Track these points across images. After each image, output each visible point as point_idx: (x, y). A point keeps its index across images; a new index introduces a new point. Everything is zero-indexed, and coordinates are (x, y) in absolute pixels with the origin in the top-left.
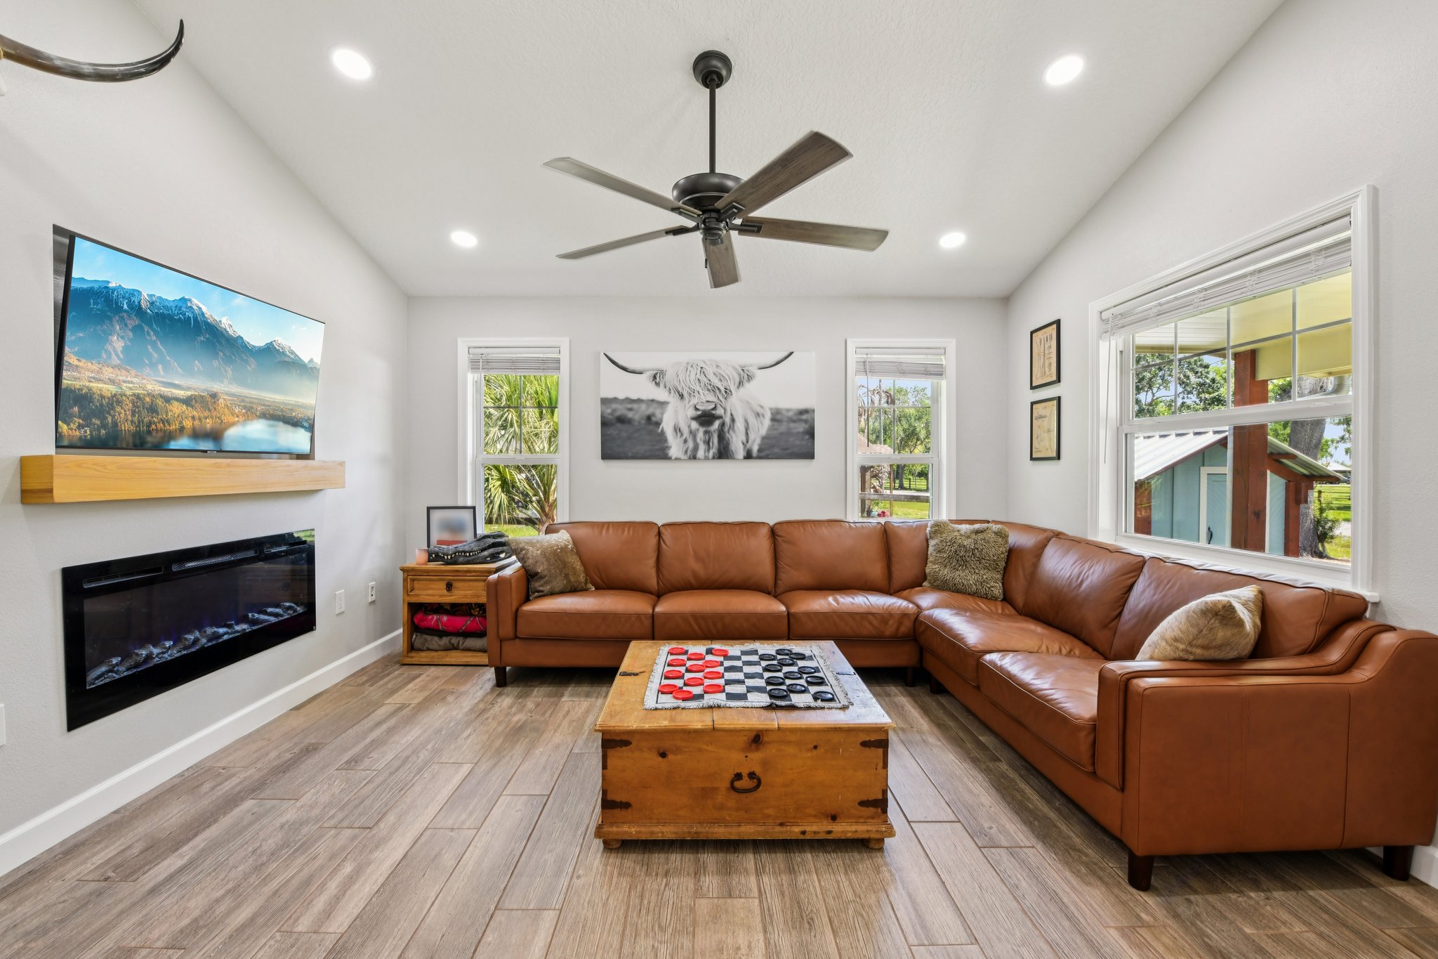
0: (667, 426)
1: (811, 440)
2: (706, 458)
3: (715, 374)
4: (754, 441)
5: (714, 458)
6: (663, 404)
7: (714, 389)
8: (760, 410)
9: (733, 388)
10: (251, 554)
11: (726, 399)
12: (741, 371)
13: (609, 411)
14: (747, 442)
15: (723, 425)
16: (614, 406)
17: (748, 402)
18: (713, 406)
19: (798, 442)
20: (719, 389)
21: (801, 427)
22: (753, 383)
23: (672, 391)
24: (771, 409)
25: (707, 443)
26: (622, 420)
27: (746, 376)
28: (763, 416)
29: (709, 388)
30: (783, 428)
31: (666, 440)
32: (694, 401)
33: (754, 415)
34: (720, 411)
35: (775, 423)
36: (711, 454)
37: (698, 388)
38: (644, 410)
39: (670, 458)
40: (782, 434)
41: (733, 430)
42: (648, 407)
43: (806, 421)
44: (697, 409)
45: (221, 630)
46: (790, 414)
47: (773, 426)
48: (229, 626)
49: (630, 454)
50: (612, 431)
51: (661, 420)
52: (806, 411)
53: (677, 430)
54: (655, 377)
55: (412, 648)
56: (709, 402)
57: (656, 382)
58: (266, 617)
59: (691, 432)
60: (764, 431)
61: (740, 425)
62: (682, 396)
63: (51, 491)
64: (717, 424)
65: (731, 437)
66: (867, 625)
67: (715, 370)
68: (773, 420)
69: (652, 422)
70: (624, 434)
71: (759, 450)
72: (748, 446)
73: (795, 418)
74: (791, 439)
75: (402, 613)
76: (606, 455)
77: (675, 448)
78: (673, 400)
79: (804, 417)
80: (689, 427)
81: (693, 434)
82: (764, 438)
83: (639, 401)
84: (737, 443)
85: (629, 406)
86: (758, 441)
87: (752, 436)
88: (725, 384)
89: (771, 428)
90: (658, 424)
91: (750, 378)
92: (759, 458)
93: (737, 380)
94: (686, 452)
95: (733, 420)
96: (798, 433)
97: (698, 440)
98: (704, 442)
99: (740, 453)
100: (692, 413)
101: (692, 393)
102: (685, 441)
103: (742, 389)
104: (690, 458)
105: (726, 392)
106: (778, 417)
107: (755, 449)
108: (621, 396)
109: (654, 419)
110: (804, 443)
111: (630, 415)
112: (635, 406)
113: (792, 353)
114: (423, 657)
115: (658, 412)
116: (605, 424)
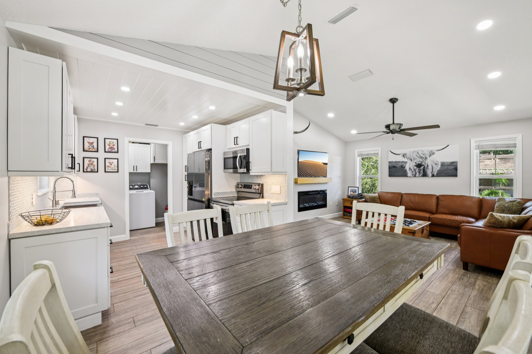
0: (407, 168)
1: (456, 171)
2: (419, 176)
3: (422, 153)
4: (435, 171)
5: (421, 176)
6: (406, 162)
7: (421, 158)
8: (437, 163)
9: (428, 157)
10: (317, 193)
11: (425, 160)
12: (431, 152)
13: (391, 165)
14: (433, 172)
15: (424, 167)
16: (392, 163)
17: (433, 161)
18: (421, 162)
19: (451, 172)
20: (423, 157)
21: (452, 167)
22: (434, 155)
23: (409, 159)
24: (441, 162)
25: (419, 172)
26: (394, 167)
27: (432, 154)
28: (438, 164)
29: (420, 157)
30: (445, 168)
31: (407, 172)
32: (415, 161)
33: (435, 164)
34: (423, 164)
35: (442, 166)
36: (421, 175)
37: (416, 157)
38: (400, 164)
39: (408, 176)
40: (445, 169)
41: (428, 169)
42: (401, 163)
43: (454, 165)
44: (416, 163)
45: (314, 204)
46: (448, 163)
47: (441, 167)
48: (314, 203)
49: (396, 175)
50: (391, 170)
51: (405, 167)
52: (454, 162)
53: (410, 169)
54: (403, 155)
55: (344, 215)
56: (420, 161)
57: (404, 157)
58: (319, 203)
59: (414, 169)
60: (438, 169)
61: (430, 167)
62: (411, 160)
63: (297, 182)
64: (422, 167)
65: (427, 171)
66: (454, 223)
67: (422, 152)
68: (442, 165)
69: (403, 167)
70: (395, 170)
71: (437, 174)
72: (433, 173)
73: (450, 165)
74: (448, 171)
75: (342, 208)
76: (390, 175)
77: (409, 174)
78: (409, 161)
79: (453, 164)
80: (414, 168)
81: (415, 170)
82: (438, 171)
83: (399, 162)
84: (429, 172)
85: (396, 163)
86: (436, 172)
87: (434, 170)
88: (425, 156)
89: (440, 168)
90: (404, 167)
91: (433, 154)
92: (437, 176)
93: (429, 154)
94: (413, 175)
95: (428, 166)
96: (451, 169)
97: (417, 172)
98: (418, 172)
99: (430, 175)
100: (414, 164)
101: (414, 159)
102: (413, 172)
103: (431, 157)
104: (414, 176)
105: (425, 158)
106: (444, 164)
107: (435, 174)
108: (394, 161)
109: (403, 166)
110: (453, 172)
111: (396, 165)
112: (398, 163)
113: (449, 145)
114: (346, 217)
115: (404, 165)
116: (390, 168)
